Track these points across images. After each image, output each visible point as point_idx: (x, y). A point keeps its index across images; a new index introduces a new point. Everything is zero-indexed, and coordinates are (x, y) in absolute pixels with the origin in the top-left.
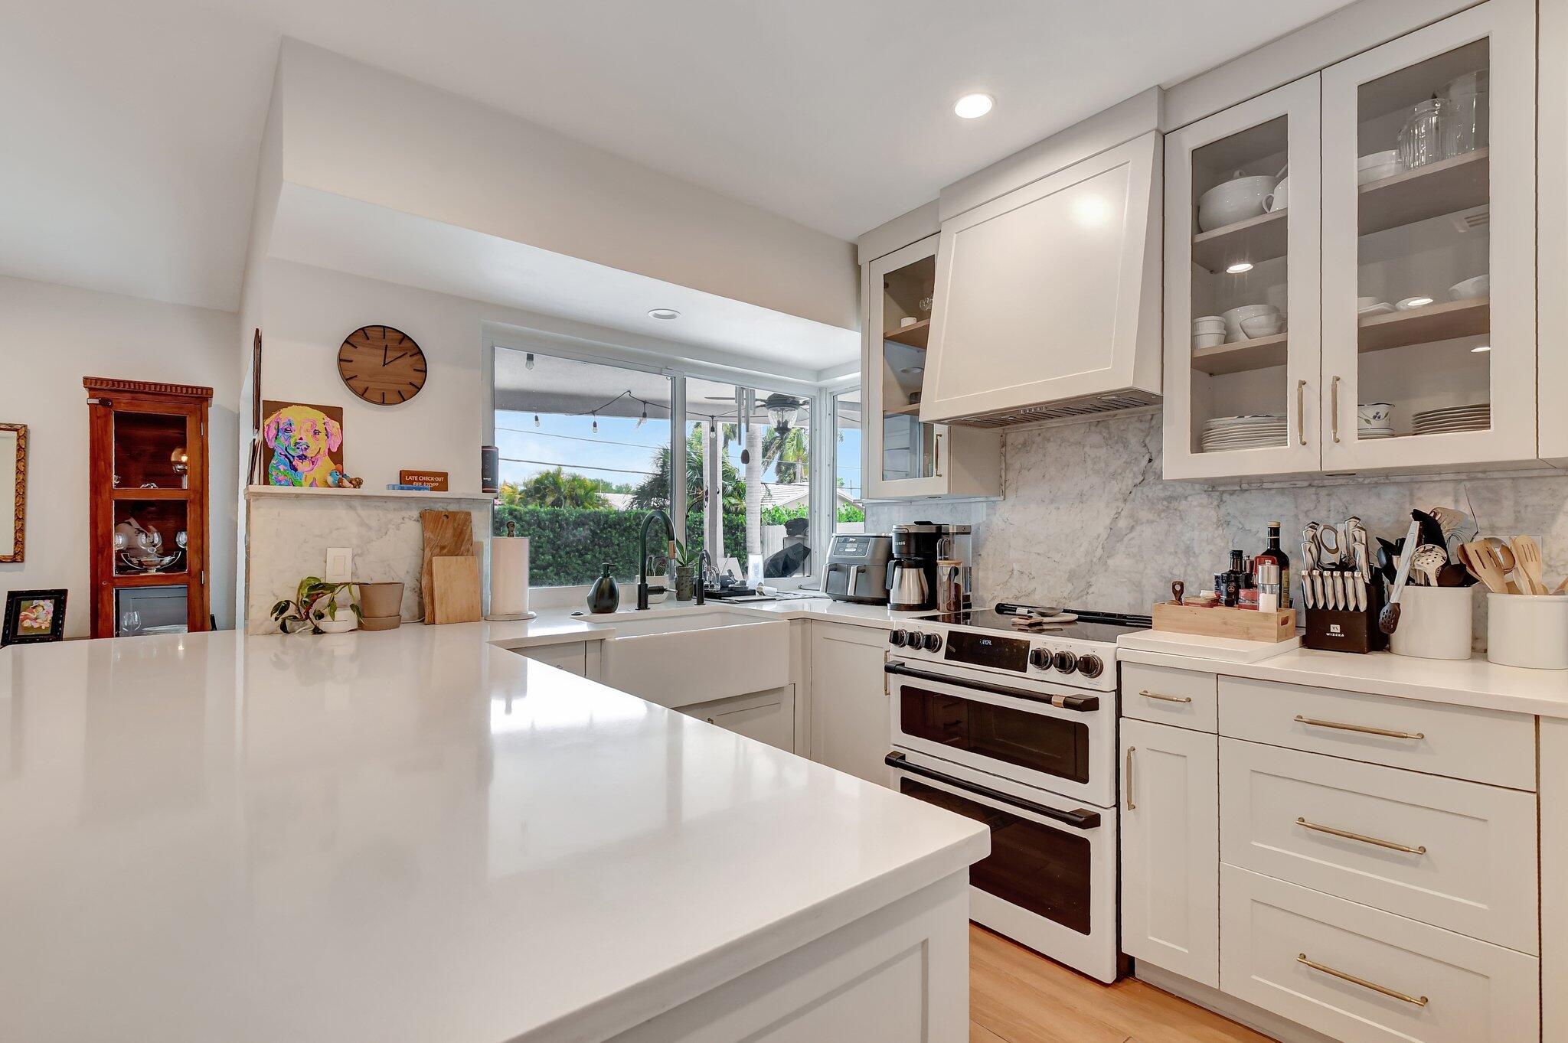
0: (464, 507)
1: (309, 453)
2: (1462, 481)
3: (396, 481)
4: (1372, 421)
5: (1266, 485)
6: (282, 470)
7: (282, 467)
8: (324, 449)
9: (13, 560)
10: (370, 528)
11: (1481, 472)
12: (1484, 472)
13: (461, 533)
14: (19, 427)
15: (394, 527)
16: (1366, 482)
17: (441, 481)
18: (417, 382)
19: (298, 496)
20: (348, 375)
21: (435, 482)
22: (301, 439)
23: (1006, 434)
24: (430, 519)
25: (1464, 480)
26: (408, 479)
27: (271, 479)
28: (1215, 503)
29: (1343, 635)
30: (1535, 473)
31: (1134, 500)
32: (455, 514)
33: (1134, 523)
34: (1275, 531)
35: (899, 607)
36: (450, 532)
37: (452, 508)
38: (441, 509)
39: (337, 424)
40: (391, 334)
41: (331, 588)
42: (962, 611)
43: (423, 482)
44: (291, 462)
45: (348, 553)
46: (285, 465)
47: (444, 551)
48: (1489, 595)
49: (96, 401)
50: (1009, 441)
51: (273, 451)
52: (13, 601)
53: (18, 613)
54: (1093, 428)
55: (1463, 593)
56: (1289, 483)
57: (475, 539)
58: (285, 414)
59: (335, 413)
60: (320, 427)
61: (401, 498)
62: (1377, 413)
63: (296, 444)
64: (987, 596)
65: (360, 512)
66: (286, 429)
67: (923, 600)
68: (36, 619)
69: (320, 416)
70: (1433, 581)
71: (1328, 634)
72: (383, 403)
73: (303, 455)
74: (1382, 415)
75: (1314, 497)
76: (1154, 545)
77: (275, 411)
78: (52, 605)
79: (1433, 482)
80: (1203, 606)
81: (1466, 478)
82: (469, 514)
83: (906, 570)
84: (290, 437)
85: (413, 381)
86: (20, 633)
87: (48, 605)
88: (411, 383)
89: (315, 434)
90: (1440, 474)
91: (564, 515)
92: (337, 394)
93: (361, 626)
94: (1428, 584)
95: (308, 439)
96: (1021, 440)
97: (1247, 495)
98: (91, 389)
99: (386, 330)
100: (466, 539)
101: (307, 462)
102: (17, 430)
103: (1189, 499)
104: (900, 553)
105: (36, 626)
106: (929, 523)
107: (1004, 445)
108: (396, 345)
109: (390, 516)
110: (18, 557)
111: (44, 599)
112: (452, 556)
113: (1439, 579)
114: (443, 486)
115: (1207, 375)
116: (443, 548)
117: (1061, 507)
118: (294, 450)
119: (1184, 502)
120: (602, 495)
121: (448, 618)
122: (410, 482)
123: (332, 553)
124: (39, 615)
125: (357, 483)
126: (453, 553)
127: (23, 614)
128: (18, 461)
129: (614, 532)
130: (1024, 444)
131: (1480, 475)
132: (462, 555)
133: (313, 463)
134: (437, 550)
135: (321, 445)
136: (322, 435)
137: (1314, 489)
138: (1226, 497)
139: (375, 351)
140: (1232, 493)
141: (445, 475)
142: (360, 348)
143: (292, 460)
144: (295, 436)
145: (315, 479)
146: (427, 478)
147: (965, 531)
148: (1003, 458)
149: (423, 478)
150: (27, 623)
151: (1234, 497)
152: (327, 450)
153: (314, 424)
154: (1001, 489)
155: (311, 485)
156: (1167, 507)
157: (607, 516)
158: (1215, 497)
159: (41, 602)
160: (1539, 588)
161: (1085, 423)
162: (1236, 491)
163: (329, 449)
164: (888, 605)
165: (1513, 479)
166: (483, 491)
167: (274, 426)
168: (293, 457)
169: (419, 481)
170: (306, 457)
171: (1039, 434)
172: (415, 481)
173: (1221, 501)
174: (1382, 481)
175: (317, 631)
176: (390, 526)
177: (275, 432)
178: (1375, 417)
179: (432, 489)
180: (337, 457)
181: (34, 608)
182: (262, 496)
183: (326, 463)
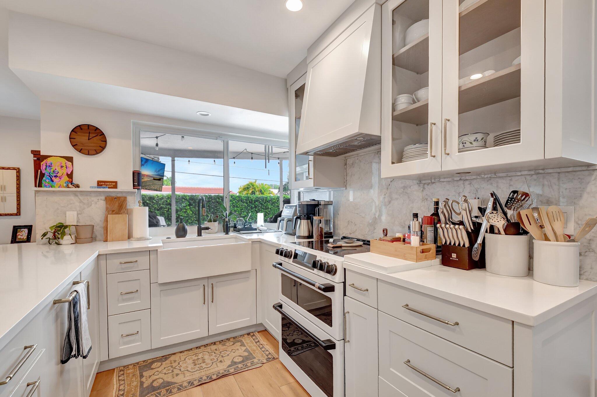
0: (124, 195)
1: (59, 175)
2: (532, 175)
3: (96, 185)
4: (473, 143)
5: (442, 180)
6: (47, 182)
7: (47, 180)
8: (65, 173)
9: (16, 215)
10: (84, 204)
11: (542, 169)
12: (543, 169)
13: (122, 205)
14: (16, 169)
15: (94, 203)
16: (486, 176)
17: (114, 185)
18: (103, 145)
19: (54, 191)
20: (74, 144)
21: (112, 185)
22: (56, 169)
23: (346, 159)
24: (109, 200)
25: (533, 174)
26: (100, 184)
27: (43, 185)
28: (422, 189)
29: (457, 260)
30: (570, 169)
31: (390, 188)
32: (119, 198)
33: (390, 200)
34: (437, 203)
35: (299, 237)
36: (117, 204)
37: (119, 195)
38: (114, 196)
39: (71, 163)
40: (91, 127)
41: (66, 227)
42: (324, 239)
43: (107, 185)
44: (51, 178)
45: (75, 213)
46: (49, 180)
47: (113, 212)
48: (534, 241)
49: (36, 159)
50: (348, 163)
51: (44, 174)
52: (15, 229)
53: (16, 233)
54: (376, 155)
55: (522, 238)
56: (451, 179)
57: (128, 207)
58: (49, 160)
59: (70, 159)
60: (64, 165)
61: (97, 191)
62: (476, 138)
63: (54, 171)
64: (341, 232)
65: (80, 197)
66: (50, 166)
67: (309, 234)
68: (22, 235)
69: (64, 161)
70: (502, 232)
71: (451, 258)
72: (89, 154)
73: (56, 175)
74: (479, 139)
75: (462, 186)
76: (398, 210)
77: (45, 159)
78: (27, 230)
79: (518, 176)
80: (389, 241)
81: (533, 173)
82: (126, 198)
83: (302, 221)
84: (51, 169)
85: (101, 145)
86: (17, 240)
87: (26, 231)
88: (100, 146)
89: (61, 167)
90: (521, 171)
91: (251, 197)
92: (71, 152)
93: (76, 242)
94: (499, 233)
95: (58, 169)
96: (351, 162)
97: (434, 185)
98: (34, 154)
99: (89, 126)
100: (124, 207)
101: (58, 178)
102: (16, 170)
103: (412, 187)
104: (300, 213)
105: (22, 238)
106: (314, 200)
107: (346, 164)
108: (94, 131)
109: (93, 199)
110: (18, 213)
111: (25, 228)
112: (117, 214)
113: (505, 230)
114: (115, 187)
115: (415, 125)
116: (113, 211)
117: (365, 192)
118: (53, 174)
119: (409, 189)
120: (271, 190)
121: (113, 239)
122: (101, 185)
123: (68, 213)
124: (23, 234)
125: (78, 186)
126: (118, 213)
127: (18, 233)
128: (17, 180)
129: (269, 203)
130: (352, 164)
131: (541, 171)
132: (121, 214)
133: (60, 178)
134: (111, 212)
135: (64, 171)
136: (64, 168)
137: (462, 181)
138: (426, 186)
139: (85, 135)
140: (428, 184)
141: (116, 182)
142: (79, 134)
143: (52, 177)
144: (53, 168)
145: (61, 185)
146: (108, 184)
147: (329, 203)
148: (345, 170)
149: (107, 184)
150: (19, 237)
151: (429, 186)
152: (66, 173)
153: (61, 163)
154: (345, 185)
155: (59, 187)
156: (403, 192)
157: (266, 198)
158: (422, 186)
159: (24, 230)
160: (561, 237)
161: (373, 153)
162: (430, 183)
163: (67, 173)
164: (295, 236)
165: (559, 173)
166: (134, 188)
167: (45, 164)
168: (52, 176)
169: (105, 185)
170: (57, 176)
171: (358, 159)
172: (103, 185)
173: (424, 188)
174: (493, 176)
175: (58, 244)
176: (93, 202)
177: (45, 167)
178: (475, 141)
179: (109, 188)
180: (70, 176)
181: (21, 231)
182: (40, 191)
183: (66, 178)
